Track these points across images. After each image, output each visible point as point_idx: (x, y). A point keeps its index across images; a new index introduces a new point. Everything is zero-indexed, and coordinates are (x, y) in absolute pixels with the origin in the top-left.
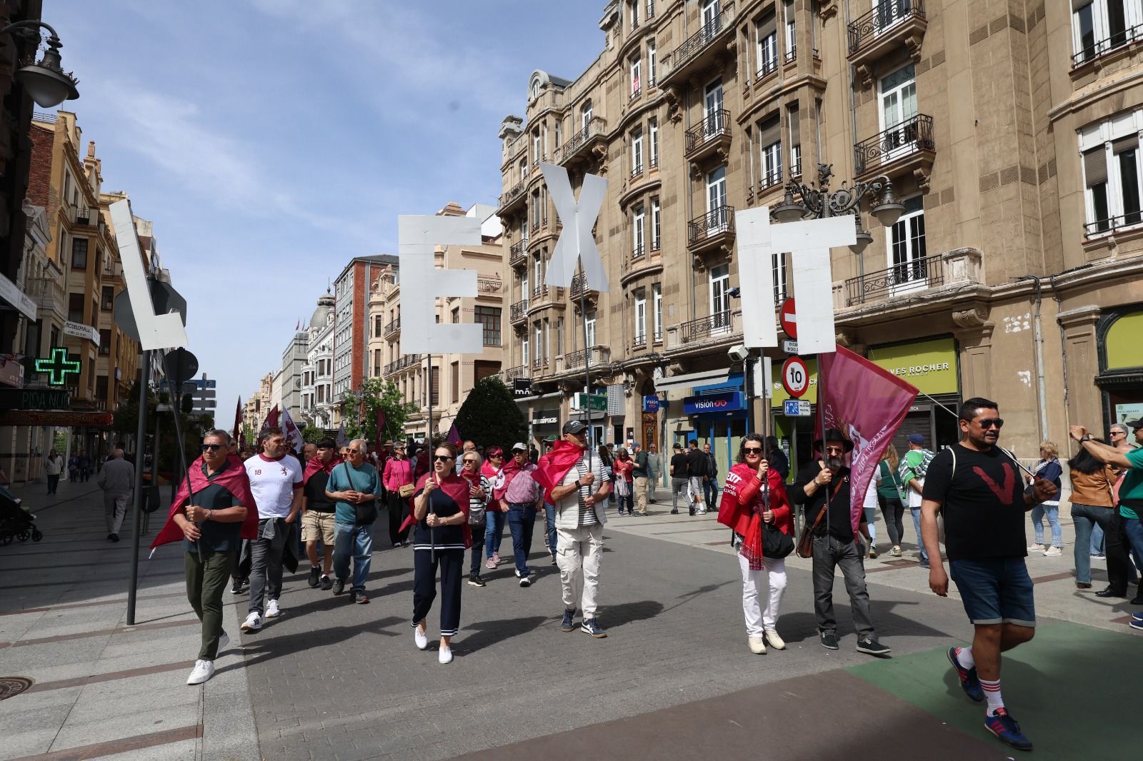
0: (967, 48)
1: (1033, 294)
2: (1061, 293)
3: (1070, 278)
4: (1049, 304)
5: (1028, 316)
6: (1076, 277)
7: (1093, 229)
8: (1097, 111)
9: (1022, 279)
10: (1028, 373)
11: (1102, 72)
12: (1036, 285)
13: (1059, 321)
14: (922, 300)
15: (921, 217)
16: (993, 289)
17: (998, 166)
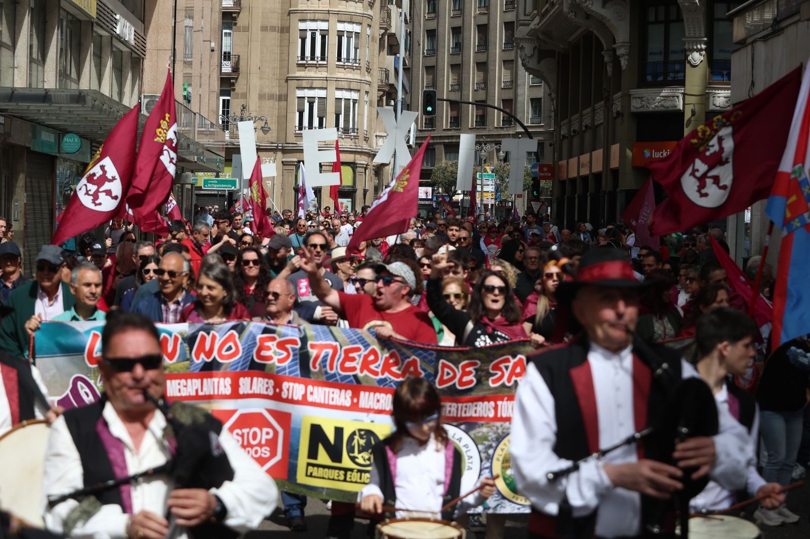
0: (259, 32)
1: (275, 150)
2: (284, 151)
3: (289, 147)
4: (279, 154)
5: (272, 158)
6: (291, 147)
7: (297, 128)
8: (304, 84)
9: (272, 143)
10: (270, 182)
11: (307, 69)
12: (278, 146)
13: (283, 162)
14: (234, 145)
15: (228, 100)
16: (261, 144)
17: (266, 91)
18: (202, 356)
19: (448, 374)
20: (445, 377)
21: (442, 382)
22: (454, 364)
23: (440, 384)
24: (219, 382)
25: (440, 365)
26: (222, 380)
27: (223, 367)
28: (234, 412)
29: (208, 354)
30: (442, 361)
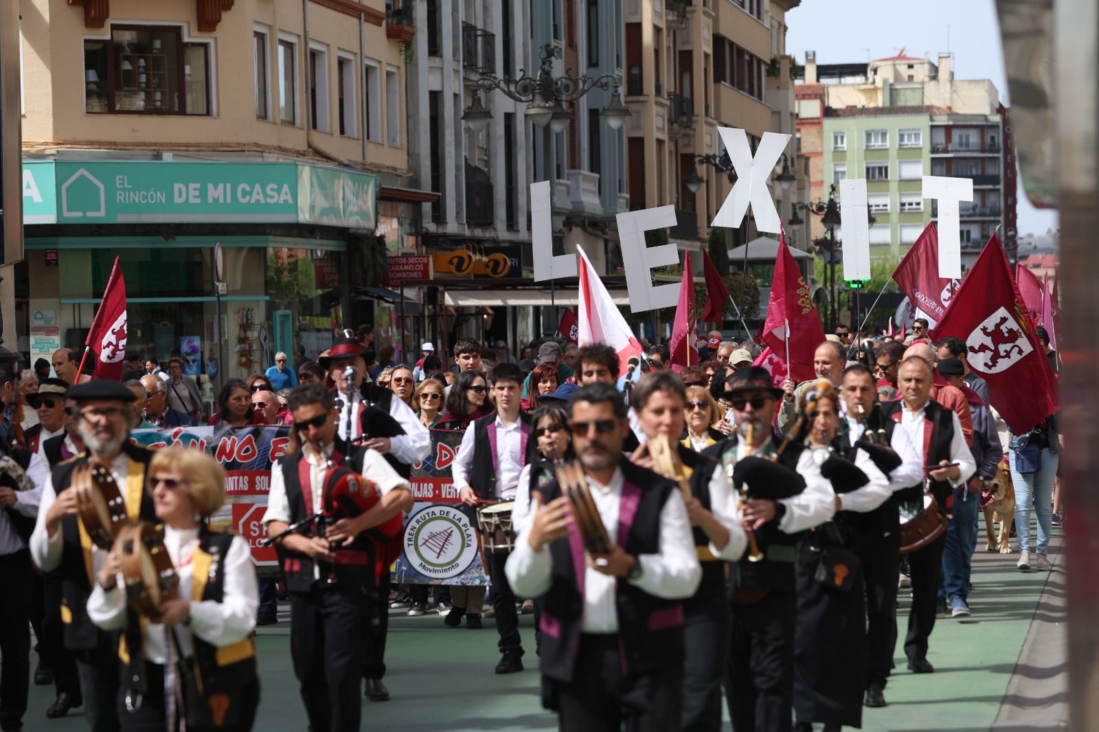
18: (224, 457)
19: (446, 456)
20: (444, 459)
21: (441, 464)
22: (450, 446)
23: (439, 467)
24: (238, 480)
25: (438, 448)
26: (241, 478)
27: (243, 466)
28: (251, 505)
29: (229, 455)
30: (439, 443)
